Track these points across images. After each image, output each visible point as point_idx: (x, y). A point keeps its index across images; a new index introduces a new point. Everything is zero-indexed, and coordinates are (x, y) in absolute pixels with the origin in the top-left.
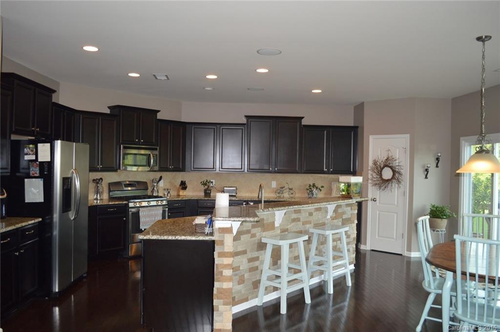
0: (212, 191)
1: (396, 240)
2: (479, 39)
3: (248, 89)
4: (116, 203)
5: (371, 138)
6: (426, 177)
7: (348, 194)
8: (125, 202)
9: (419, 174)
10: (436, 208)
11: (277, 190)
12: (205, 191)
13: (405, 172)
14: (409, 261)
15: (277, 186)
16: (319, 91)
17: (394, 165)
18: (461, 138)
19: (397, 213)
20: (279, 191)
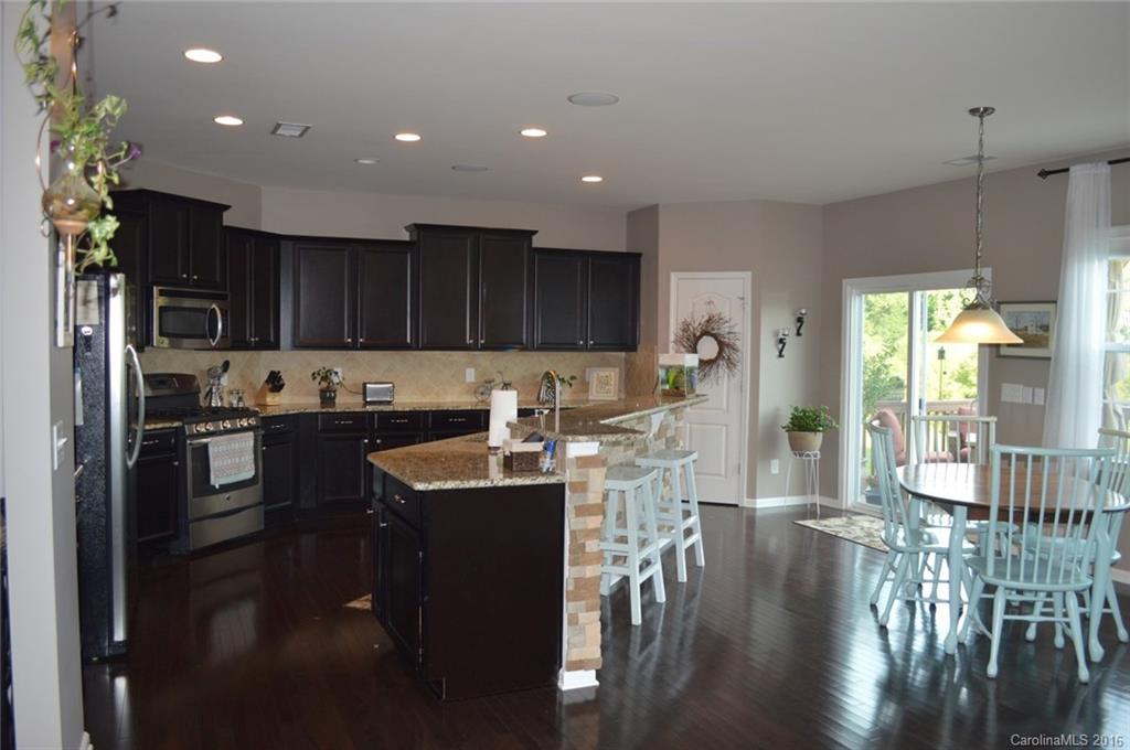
0: (337, 393)
1: (726, 477)
2: (974, 111)
3: (454, 168)
4: (160, 426)
5: (674, 277)
6: (781, 355)
7: (677, 388)
8: (176, 424)
9: (768, 348)
10: (804, 412)
11: (478, 387)
12: (323, 392)
13: (744, 344)
14: (751, 519)
15: (476, 377)
16: (597, 179)
17: (721, 332)
18: (845, 281)
19: (726, 426)
20: (481, 390)
